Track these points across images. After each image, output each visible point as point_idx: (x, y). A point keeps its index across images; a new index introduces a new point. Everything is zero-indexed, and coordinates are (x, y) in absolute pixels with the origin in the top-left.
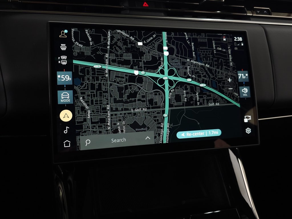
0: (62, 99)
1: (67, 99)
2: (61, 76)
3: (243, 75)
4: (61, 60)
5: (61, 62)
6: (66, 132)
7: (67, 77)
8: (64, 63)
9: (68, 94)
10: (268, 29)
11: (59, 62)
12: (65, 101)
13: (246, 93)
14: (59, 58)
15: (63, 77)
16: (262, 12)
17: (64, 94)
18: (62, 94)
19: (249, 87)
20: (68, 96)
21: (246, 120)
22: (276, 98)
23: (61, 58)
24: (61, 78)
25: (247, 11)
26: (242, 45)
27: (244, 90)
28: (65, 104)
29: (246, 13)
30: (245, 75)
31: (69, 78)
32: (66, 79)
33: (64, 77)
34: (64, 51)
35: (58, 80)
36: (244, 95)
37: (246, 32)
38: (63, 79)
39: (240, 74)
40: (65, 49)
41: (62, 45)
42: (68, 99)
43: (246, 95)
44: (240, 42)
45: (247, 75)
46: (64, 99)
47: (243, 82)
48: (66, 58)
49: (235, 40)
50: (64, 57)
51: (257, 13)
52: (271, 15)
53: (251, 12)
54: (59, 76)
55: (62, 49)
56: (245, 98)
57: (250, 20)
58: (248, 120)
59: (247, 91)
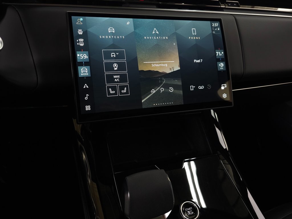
0: (82, 73)
1: (85, 73)
2: (80, 55)
3: (219, 53)
4: (79, 42)
5: (79, 44)
6: (86, 98)
7: (85, 56)
8: (82, 45)
9: (87, 69)
10: (237, 18)
11: (78, 44)
12: (84, 74)
13: (222, 67)
14: (77, 41)
15: (81, 55)
16: (232, 5)
17: (83, 69)
18: (82, 69)
19: (224, 62)
20: (86, 71)
21: (223, 88)
22: (245, 71)
23: (79, 40)
24: (80, 57)
25: (221, 5)
26: (219, 29)
27: (221, 65)
28: (84, 77)
29: (220, 6)
30: (221, 53)
31: (86, 56)
32: (84, 57)
33: (83, 56)
34: (80, 35)
35: (78, 58)
36: (221, 68)
37: (221, 19)
38: (82, 57)
39: (218, 53)
40: (82, 34)
41: (79, 30)
42: (87, 73)
43: (222, 68)
44: (217, 27)
45: (223, 53)
46: (84, 73)
47: (220, 59)
48: (83, 40)
49: (213, 26)
50: (81, 40)
51: (229, 6)
52: (240, 7)
53: (224, 5)
54: (78, 55)
55: (80, 34)
56: (221, 71)
57: (223, 11)
58: (224, 88)
59: (223, 66)
